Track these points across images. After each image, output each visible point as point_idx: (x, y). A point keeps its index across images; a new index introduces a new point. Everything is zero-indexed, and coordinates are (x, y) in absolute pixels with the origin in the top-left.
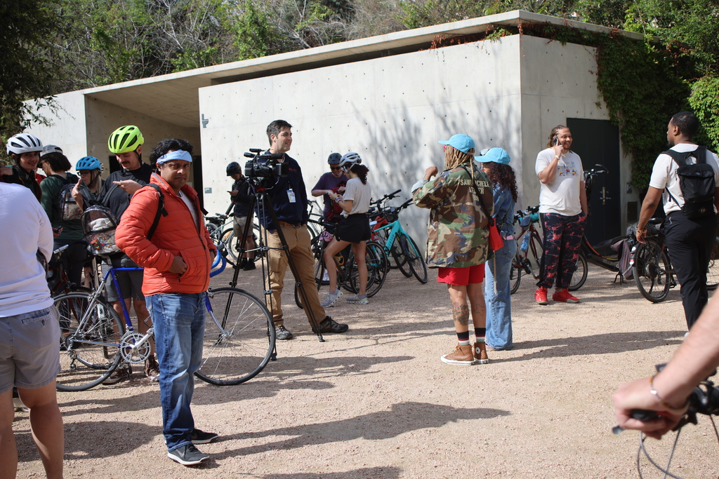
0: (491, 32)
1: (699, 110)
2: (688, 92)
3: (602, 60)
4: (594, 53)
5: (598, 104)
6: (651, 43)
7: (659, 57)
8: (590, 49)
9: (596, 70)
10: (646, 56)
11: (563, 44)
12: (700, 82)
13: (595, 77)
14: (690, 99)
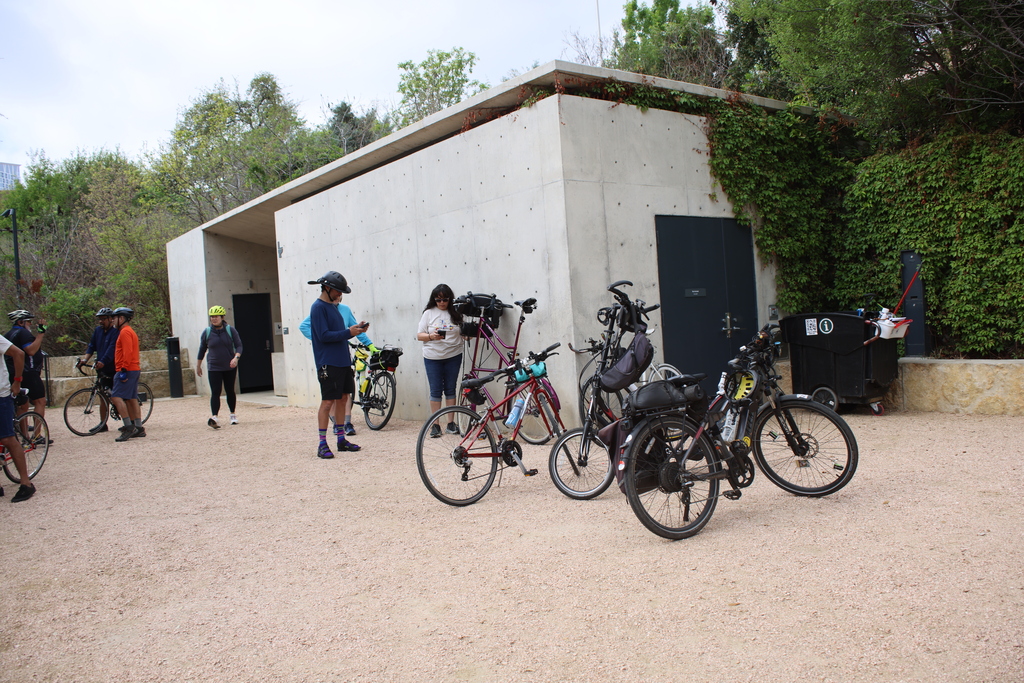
0: (527, 97)
1: (865, 200)
2: (849, 178)
4: (700, 125)
5: (713, 197)
7: (806, 131)
8: (695, 118)
9: (705, 147)
10: (788, 130)
11: (643, 111)
12: (867, 162)
14: (854, 186)
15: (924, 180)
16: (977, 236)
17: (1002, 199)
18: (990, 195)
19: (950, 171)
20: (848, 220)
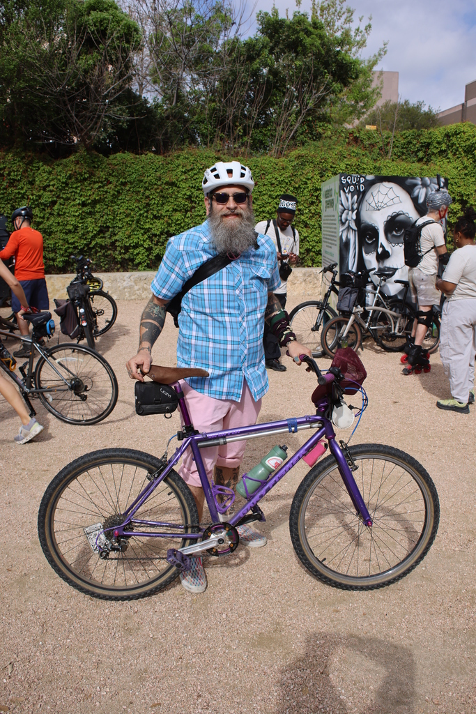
15: (9, 175)
16: (37, 209)
17: (51, 191)
18: (44, 189)
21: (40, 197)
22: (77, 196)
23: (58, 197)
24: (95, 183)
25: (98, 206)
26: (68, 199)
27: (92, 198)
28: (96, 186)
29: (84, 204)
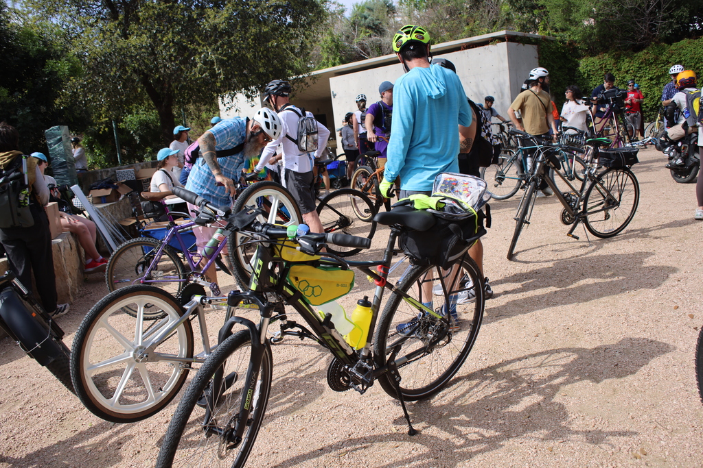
0: (491, 41)
1: (584, 73)
2: (578, 65)
3: (540, 52)
4: (536, 48)
6: (560, 42)
7: (563, 48)
8: (534, 46)
9: (537, 56)
10: (558, 48)
11: (523, 45)
12: (584, 60)
13: (537, 60)
14: (580, 68)
15: (605, 67)
16: (622, 85)
17: (631, 73)
18: (627, 72)
19: (614, 64)
20: (577, 80)
21: (624, 77)
22: (647, 75)
23: (635, 76)
24: (659, 64)
25: (662, 79)
26: (641, 77)
27: (657, 74)
28: (660, 66)
29: (651, 79)
